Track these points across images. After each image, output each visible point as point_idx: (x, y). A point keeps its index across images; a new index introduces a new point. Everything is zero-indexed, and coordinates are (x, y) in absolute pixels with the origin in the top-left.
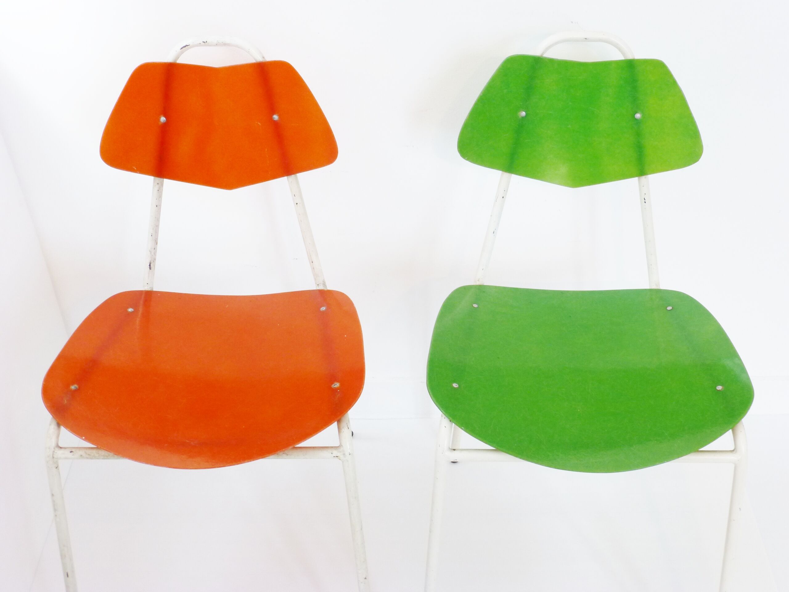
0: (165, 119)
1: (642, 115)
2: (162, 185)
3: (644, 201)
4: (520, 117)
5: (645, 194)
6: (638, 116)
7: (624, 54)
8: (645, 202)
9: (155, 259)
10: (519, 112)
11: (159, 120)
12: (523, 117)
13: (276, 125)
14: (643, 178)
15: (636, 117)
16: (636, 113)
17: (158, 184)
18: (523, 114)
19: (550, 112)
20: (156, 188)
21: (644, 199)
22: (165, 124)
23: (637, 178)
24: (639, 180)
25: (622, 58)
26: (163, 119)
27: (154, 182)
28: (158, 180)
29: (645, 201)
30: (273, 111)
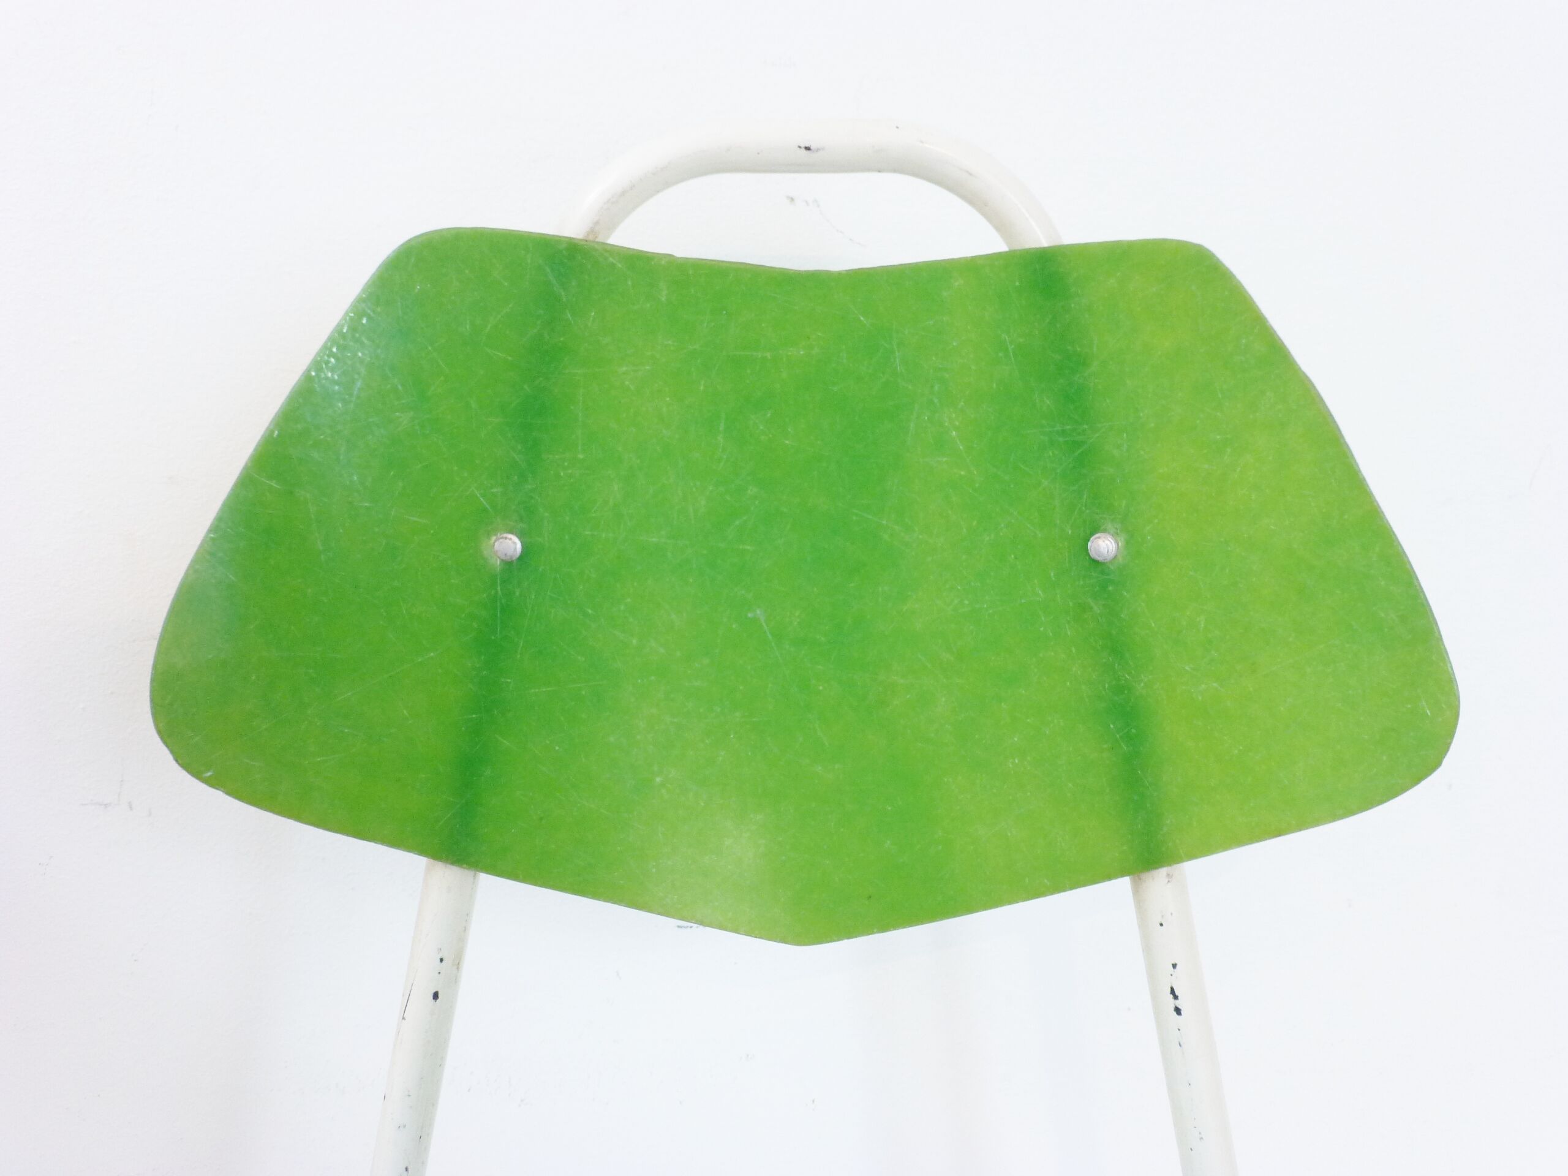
1: (1127, 543)
3: (1171, 1002)
4: (494, 562)
5: (1174, 966)
6: (1104, 545)
7: (1001, 225)
8: (1178, 1011)
10: (489, 538)
12: (508, 564)
14: (1158, 880)
15: (1093, 554)
16: (1095, 530)
18: (511, 545)
19: (654, 540)
21: (1173, 991)
23: (1125, 882)
24: (1136, 890)
25: (996, 245)
29: (1179, 1004)
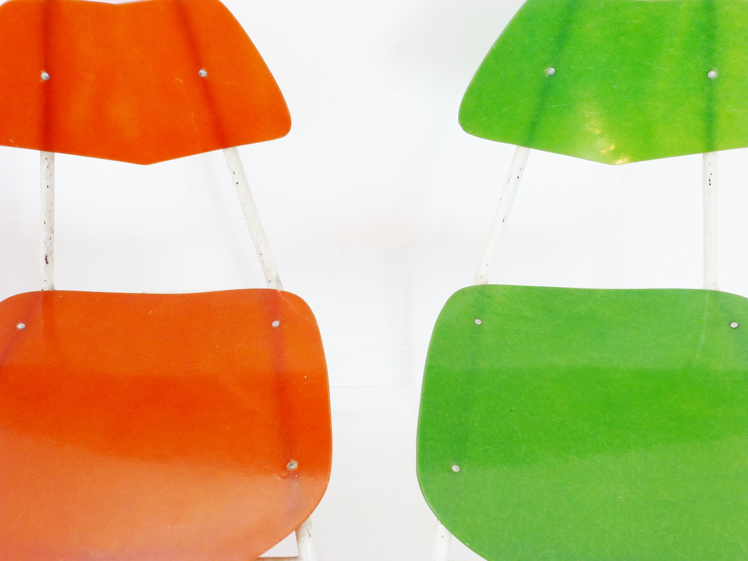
0: (48, 75)
1: (719, 74)
2: (53, 159)
4: (547, 75)
5: (711, 174)
6: (712, 74)
9: (53, 251)
10: (546, 69)
11: (39, 77)
12: (550, 75)
13: (204, 83)
14: (711, 155)
15: (709, 76)
16: (710, 70)
17: (46, 159)
18: (552, 71)
19: (590, 68)
20: (45, 164)
21: (709, 180)
22: (48, 82)
24: (704, 157)
26: (45, 75)
27: (41, 156)
28: (46, 154)
29: (710, 183)
30: (199, 65)
